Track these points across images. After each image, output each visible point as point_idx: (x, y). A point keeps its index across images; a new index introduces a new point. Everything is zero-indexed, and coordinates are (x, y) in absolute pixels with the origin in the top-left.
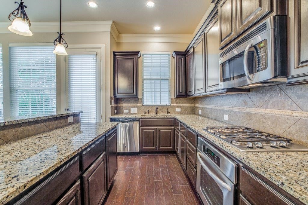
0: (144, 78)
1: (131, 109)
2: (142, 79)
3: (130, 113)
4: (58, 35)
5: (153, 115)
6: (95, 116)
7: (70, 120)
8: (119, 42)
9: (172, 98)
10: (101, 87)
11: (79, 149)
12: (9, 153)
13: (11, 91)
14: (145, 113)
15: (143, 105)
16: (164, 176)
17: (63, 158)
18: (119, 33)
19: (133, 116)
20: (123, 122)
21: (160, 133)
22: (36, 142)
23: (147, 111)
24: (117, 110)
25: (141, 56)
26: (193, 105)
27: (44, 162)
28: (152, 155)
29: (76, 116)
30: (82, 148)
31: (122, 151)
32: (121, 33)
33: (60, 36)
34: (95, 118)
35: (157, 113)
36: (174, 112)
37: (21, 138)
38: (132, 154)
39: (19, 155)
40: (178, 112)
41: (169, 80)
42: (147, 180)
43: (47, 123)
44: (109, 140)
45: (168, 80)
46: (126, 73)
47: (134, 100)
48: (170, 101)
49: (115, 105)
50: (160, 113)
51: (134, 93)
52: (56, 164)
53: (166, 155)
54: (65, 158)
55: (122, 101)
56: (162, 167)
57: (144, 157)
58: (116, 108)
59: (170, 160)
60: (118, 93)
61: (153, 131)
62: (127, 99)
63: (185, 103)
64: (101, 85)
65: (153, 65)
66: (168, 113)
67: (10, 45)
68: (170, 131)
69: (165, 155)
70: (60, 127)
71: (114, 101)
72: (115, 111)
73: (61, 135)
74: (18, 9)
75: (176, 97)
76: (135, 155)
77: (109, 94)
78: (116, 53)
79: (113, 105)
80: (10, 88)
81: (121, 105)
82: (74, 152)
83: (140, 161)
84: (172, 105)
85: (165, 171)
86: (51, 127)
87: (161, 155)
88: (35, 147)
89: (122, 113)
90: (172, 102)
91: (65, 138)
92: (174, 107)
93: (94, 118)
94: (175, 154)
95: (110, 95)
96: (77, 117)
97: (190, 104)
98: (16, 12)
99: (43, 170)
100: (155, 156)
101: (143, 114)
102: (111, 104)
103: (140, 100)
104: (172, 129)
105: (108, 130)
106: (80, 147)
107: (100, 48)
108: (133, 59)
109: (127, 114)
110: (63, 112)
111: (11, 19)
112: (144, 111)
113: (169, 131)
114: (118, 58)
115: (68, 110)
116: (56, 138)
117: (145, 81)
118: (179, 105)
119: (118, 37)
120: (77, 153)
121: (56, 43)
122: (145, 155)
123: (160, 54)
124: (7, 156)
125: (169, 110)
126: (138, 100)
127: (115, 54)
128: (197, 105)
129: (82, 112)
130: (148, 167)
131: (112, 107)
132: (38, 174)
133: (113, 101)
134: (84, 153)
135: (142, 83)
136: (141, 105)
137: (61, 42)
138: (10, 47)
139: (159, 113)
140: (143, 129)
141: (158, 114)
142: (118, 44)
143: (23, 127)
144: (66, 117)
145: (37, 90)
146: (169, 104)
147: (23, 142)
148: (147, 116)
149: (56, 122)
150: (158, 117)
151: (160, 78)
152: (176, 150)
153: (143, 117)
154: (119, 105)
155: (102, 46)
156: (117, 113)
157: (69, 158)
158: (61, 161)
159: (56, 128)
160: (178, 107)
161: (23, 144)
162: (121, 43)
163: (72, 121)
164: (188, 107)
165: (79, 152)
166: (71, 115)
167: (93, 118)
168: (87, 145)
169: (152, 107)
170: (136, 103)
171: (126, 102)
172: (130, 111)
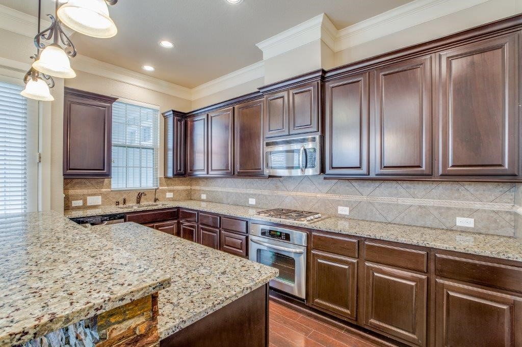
1: (88, 198)
3: (85, 207)
9: (160, 178)
10: (40, 157)
14: (118, 203)
23: (121, 201)
26: (189, 187)
35: (139, 202)
36: (164, 198)
40: (169, 198)
41: (155, 149)
47: (93, 181)
60: (69, 169)
62: (79, 180)
63: (178, 185)
66: (156, 200)
68: (172, 227)
84: (161, 188)
89: (68, 208)
92: (164, 192)
97: (184, 185)
103: (106, 181)
109: (80, 208)
112: (115, 200)
118: (171, 188)
125: (157, 197)
126: (103, 182)
128: (193, 188)
136: (109, 190)
139: (142, 202)
141: (141, 205)
151: (139, 145)
160: (170, 191)
164: (182, 190)
169: (130, 192)
170: (98, 188)
171: (78, 185)
172: (85, 201)
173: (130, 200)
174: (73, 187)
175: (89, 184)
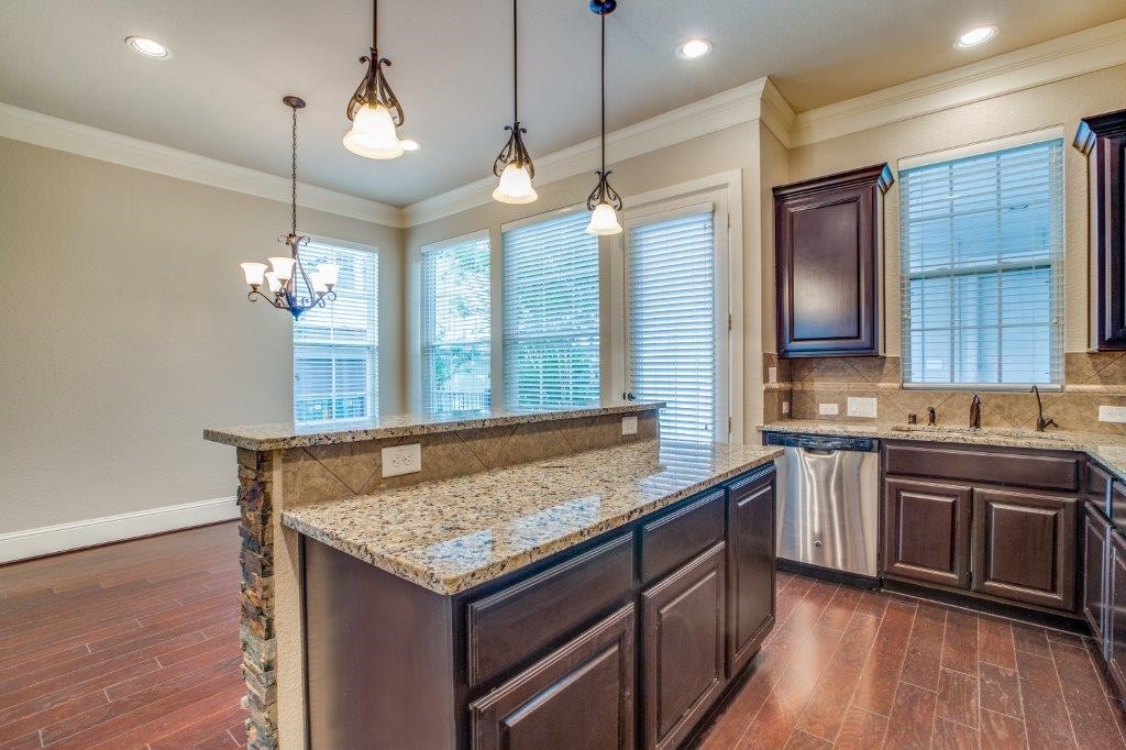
0: (912, 271)
1: (851, 400)
2: (902, 278)
3: (842, 417)
4: (597, 180)
5: (955, 430)
6: (709, 421)
7: (629, 426)
8: (796, 145)
9: (1070, 359)
10: (730, 321)
11: (631, 512)
12: (488, 490)
13: (504, 346)
14: (914, 419)
15: (906, 385)
16: (992, 716)
17: (588, 525)
18: (798, 111)
19: (854, 430)
20: (810, 450)
21: (987, 517)
22: (541, 478)
23: (923, 414)
24: (792, 402)
25: (892, 182)
27: (545, 524)
28: (943, 607)
29: (647, 415)
30: (641, 511)
31: (810, 560)
32: (803, 112)
33: (604, 178)
34: (710, 427)
35: (976, 423)
36: (1090, 422)
37: (513, 463)
38: (849, 581)
39: (504, 500)
40: (1109, 425)
41: (1054, 267)
42: (900, 702)
43: (569, 431)
44: (740, 504)
45: (1049, 266)
46: (825, 260)
47: (860, 364)
48: (1062, 369)
49: (785, 386)
50: (998, 424)
51: (858, 337)
52: (570, 536)
53: (1024, 626)
54: (594, 529)
55: (811, 370)
56: (992, 672)
57: (902, 605)
58: (789, 395)
59: (1047, 654)
60: (793, 339)
61: (950, 500)
62: (832, 361)
64: (731, 312)
65: (956, 210)
66: (1043, 425)
67: (505, 228)
68: (1051, 513)
69: (1015, 624)
70: (601, 447)
71: (779, 369)
72: (780, 408)
73: (598, 469)
74: (510, 143)
75: (1095, 347)
76: (862, 590)
77: (758, 343)
78: (787, 192)
79: (774, 383)
80: (504, 336)
81: (807, 386)
82: (617, 518)
83: (879, 614)
84: (1070, 387)
85: (1004, 697)
86: (578, 442)
87: (996, 620)
88: (536, 489)
89: (811, 416)
90: (1072, 374)
91: (605, 477)
92: (1086, 401)
93: (706, 429)
94: (1083, 637)
95: (763, 349)
96: (650, 421)
98: (506, 153)
99: (540, 543)
100: (957, 616)
101: (906, 425)
102: (766, 379)
103: (888, 365)
104: (1064, 505)
105: (739, 469)
106: (638, 505)
107: (725, 186)
108: (855, 200)
109: (831, 419)
110: (617, 402)
111: (498, 170)
112: (910, 412)
113: (1043, 512)
114: (792, 210)
115: (631, 397)
116: (584, 473)
117: (914, 284)
119: (794, 129)
120: (626, 521)
121: (592, 202)
122: (908, 599)
123: (998, 154)
124: (485, 497)
125: (1048, 414)
126: (882, 366)
127: (779, 196)
129: (663, 405)
130: (915, 651)
131: (767, 391)
132: (529, 548)
133: (773, 371)
134: (649, 527)
135: (903, 291)
136: (896, 385)
137: (606, 198)
138: (503, 234)
139: (987, 424)
140: (898, 489)
141: (985, 429)
142: (793, 154)
143: (517, 437)
144: (618, 417)
145: (560, 339)
146: (1053, 382)
147: (517, 474)
148: (923, 432)
149: (592, 429)
150: (978, 440)
151: (996, 262)
152: (1091, 619)
153: (902, 435)
154: (798, 386)
155: (733, 177)
156: (791, 416)
157: (604, 531)
158: (582, 533)
159: (590, 448)
160: (1117, 400)
161: (515, 477)
162: (804, 147)
163: (635, 431)
165: (631, 520)
166: (631, 414)
167: (703, 427)
168: (660, 506)
169: (953, 395)
170: (870, 379)
171: (830, 373)
172: (843, 407)
173: (955, 417)
174: (823, 376)
175: (850, 370)
